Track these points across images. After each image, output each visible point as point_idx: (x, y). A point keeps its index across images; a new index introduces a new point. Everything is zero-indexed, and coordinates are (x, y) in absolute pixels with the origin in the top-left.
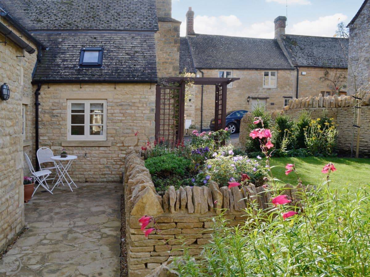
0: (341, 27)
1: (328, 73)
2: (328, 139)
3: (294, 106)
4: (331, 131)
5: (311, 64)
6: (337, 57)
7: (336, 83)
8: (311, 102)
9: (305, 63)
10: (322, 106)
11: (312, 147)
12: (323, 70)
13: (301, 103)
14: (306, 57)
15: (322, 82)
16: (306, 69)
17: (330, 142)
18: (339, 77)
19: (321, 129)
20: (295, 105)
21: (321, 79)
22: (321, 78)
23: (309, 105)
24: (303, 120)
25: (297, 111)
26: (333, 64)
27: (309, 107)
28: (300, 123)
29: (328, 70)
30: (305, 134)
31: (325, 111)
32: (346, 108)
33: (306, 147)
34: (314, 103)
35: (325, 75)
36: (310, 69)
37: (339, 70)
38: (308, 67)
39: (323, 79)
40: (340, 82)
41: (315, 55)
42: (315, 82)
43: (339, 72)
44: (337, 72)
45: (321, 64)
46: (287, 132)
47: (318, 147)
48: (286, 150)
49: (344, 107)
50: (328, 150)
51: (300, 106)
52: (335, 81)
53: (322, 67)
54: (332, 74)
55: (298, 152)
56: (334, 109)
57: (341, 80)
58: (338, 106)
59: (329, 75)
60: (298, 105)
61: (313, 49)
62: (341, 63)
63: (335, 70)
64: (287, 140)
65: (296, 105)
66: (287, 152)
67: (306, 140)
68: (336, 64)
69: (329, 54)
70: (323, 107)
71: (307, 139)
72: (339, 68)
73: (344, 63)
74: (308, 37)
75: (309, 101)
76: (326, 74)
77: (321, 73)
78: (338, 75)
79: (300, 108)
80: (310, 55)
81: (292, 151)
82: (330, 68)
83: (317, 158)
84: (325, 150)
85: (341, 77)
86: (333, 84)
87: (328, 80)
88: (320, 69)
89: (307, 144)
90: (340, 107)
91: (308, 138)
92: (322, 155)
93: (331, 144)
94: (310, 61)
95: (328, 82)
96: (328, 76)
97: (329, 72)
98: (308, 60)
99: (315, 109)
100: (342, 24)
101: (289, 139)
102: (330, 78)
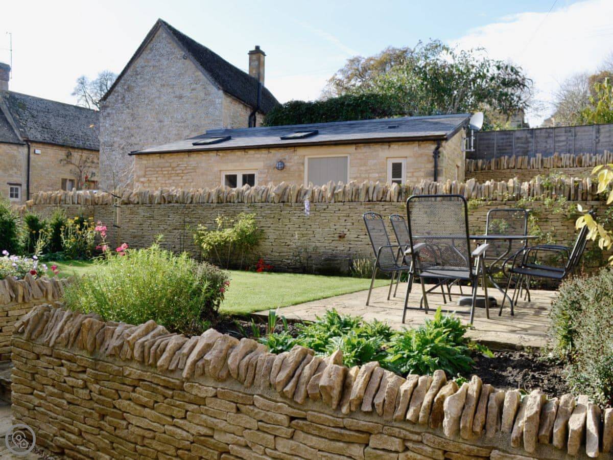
0: (82, 83)
1: (71, 154)
2: (88, 241)
3: (40, 201)
4: (91, 232)
5: (48, 139)
6: (83, 135)
7: (81, 169)
8: (63, 198)
9: (39, 137)
10: (76, 202)
11: (71, 250)
12: (64, 149)
13: (50, 198)
14: (40, 129)
15: (64, 166)
16: (41, 146)
17: (89, 244)
18: (86, 161)
19: (80, 229)
20: (42, 200)
21: (62, 162)
22: (61, 160)
23: (61, 200)
24: (57, 219)
25: (46, 207)
26: (77, 143)
27: (61, 203)
28: (53, 222)
29: (71, 150)
30: (62, 235)
31: (81, 209)
32: (103, 206)
33: (63, 251)
34: (68, 199)
35: (67, 156)
36: (46, 146)
37: (85, 152)
38: (44, 143)
39: (65, 162)
40: (86, 168)
41: (52, 127)
42: (53, 165)
43: (85, 154)
44: (84, 154)
45: (61, 141)
46: (42, 232)
47: (78, 250)
48: (41, 254)
49: (102, 204)
50: (88, 253)
51: (50, 201)
52: (81, 166)
53: (62, 146)
54: (76, 155)
55: (56, 256)
56: (90, 207)
57: (89, 165)
58: (95, 203)
59: (73, 158)
60: (46, 200)
61: (49, 119)
62: (87, 143)
63: (80, 151)
64: (42, 243)
65: (44, 199)
66: (42, 256)
67: (63, 243)
68: (81, 143)
69: (71, 128)
70: (78, 203)
71: (64, 241)
72: (85, 149)
73: (92, 143)
74: (42, 100)
75: (61, 196)
76: (69, 155)
77: (61, 154)
78: (84, 158)
79: (50, 203)
80: (45, 127)
81: (48, 255)
82: (73, 148)
83: (77, 261)
84: (85, 253)
85: (88, 161)
86: (78, 170)
87: (71, 163)
88: (59, 148)
89: (65, 246)
90: (97, 204)
91: (65, 239)
92: (81, 258)
93: (90, 246)
94: (46, 136)
95: (71, 167)
96: (71, 159)
97: (73, 153)
98: (44, 134)
99: (69, 206)
100: (83, 79)
101: (45, 241)
102: (73, 161)
